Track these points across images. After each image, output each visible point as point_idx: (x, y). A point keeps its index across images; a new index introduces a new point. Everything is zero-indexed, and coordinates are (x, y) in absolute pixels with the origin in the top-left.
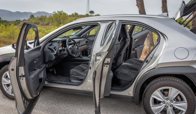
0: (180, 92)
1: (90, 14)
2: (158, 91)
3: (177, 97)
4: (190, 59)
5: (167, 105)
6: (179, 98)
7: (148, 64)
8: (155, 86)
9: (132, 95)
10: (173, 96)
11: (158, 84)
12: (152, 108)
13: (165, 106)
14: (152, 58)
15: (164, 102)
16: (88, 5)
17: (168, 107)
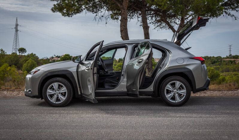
0: (181, 83)
1: (20, 53)
2: (169, 84)
3: (180, 87)
4: (185, 63)
5: (175, 93)
6: (181, 88)
7: (161, 69)
8: (167, 81)
9: (153, 90)
10: (178, 86)
11: (169, 80)
12: (166, 96)
13: (174, 94)
14: (163, 65)
15: (173, 91)
16: (16, 39)
17: (175, 94)
